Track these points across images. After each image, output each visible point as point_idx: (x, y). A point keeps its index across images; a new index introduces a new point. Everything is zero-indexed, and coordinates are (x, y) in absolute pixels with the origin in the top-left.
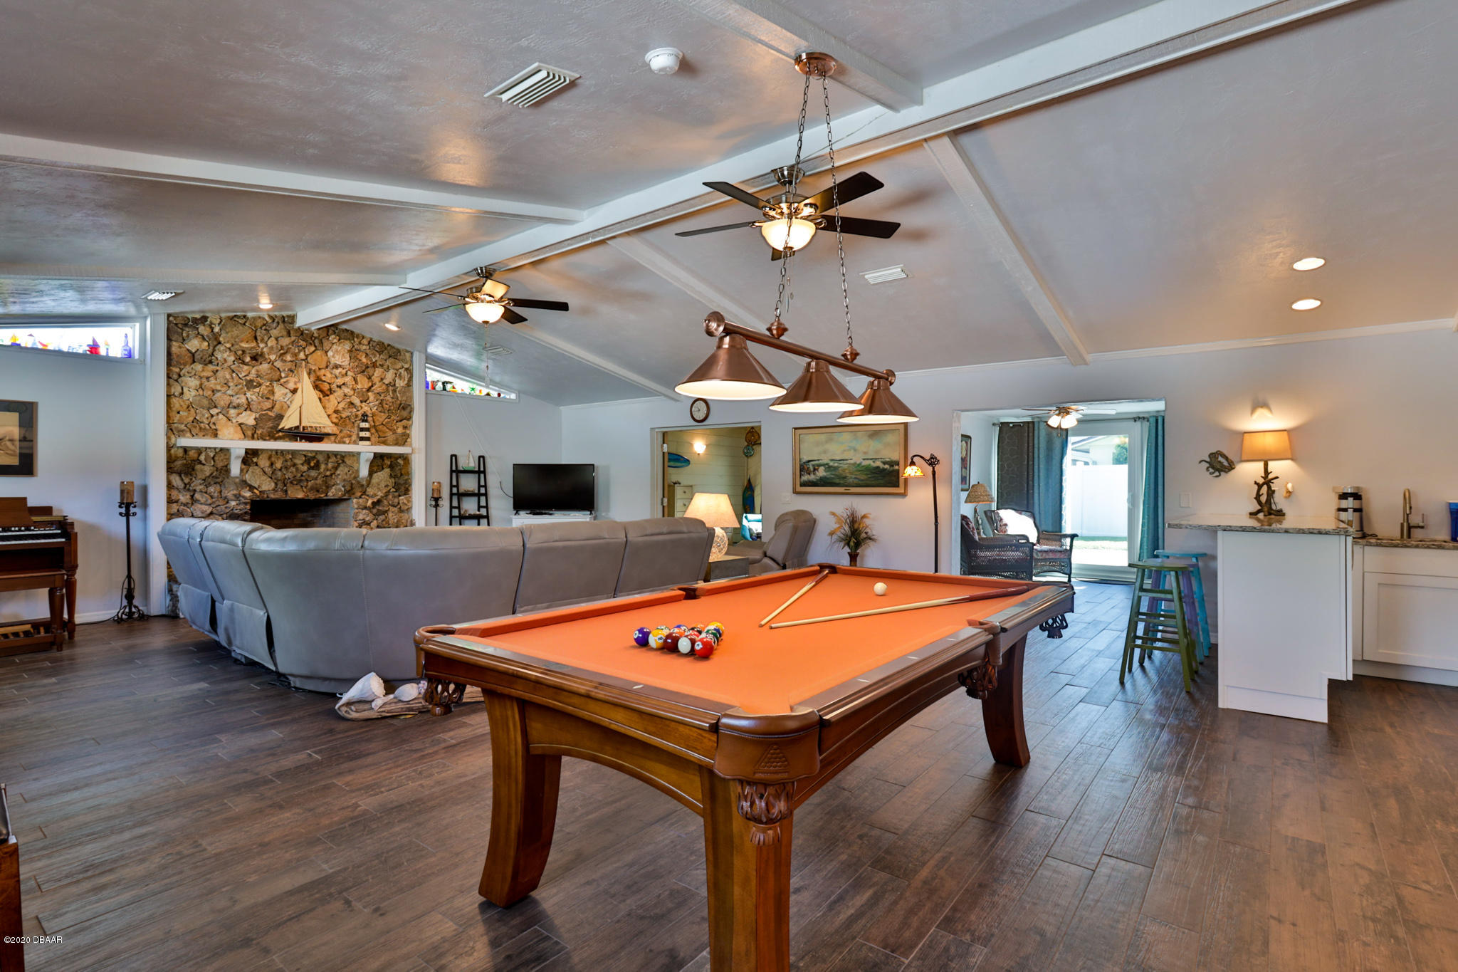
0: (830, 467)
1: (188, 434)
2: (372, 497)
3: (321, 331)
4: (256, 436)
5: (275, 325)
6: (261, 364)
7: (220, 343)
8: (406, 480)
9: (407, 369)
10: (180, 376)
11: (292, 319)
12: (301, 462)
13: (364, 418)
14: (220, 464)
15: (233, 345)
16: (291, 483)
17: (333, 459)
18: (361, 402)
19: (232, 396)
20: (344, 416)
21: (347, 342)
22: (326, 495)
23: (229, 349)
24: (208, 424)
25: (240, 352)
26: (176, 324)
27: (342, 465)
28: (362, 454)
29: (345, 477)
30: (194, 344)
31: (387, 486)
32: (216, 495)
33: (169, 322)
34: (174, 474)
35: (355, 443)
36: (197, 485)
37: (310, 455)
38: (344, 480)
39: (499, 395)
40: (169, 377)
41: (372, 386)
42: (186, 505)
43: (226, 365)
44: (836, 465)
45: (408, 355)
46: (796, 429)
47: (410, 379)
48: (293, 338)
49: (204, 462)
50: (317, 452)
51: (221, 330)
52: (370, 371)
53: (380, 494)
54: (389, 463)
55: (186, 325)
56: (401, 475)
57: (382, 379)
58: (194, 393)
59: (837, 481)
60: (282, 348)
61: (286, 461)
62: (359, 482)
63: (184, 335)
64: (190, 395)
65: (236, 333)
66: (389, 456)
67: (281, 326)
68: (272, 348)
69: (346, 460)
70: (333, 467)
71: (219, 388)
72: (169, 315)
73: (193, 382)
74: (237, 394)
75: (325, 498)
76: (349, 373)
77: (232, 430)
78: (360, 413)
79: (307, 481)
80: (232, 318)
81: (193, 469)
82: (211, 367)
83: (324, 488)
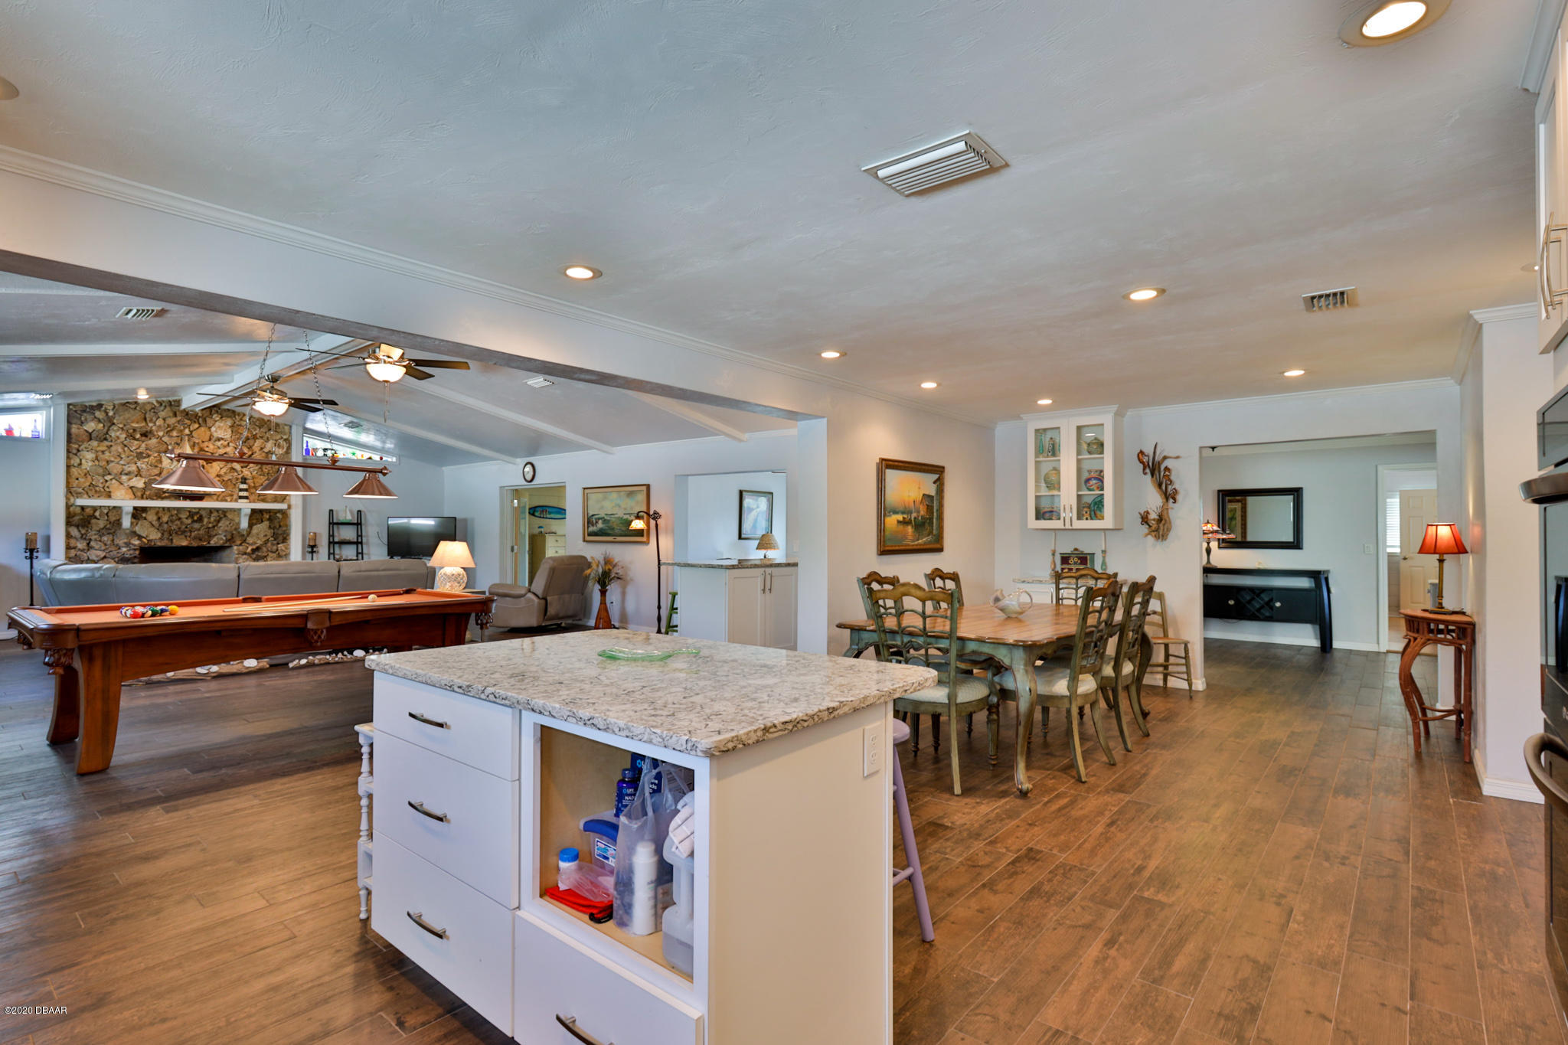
0: (605, 520)
1: (85, 496)
2: (252, 544)
3: (204, 412)
4: (145, 496)
5: (162, 408)
6: (150, 439)
7: (114, 424)
8: (285, 531)
9: (285, 440)
10: (78, 451)
11: (178, 402)
12: (186, 516)
13: (244, 480)
14: (112, 519)
15: (125, 425)
16: (176, 533)
17: (215, 514)
18: (242, 467)
19: (124, 465)
20: (225, 479)
21: (229, 419)
22: (209, 543)
23: (122, 428)
24: (103, 488)
25: (131, 431)
26: (76, 411)
27: (224, 519)
28: (242, 511)
29: (226, 528)
30: (91, 426)
31: (266, 536)
32: (109, 543)
33: (69, 410)
34: (73, 527)
35: (236, 501)
36: (92, 535)
37: (194, 510)
38: (226, 531)
39: (381, 458)
40: (68, 451)
41: (252, 454)
42: (83, 550)
43: (119, 441)
44: (608, 518)
45: (287, 428)
46: (584, 489)
47: (289, 448)
48: (179, 418)
49: (98, 517)
50: (200, 509)
51: (114, 414)
52: (251, 442)
53: (259, 543)
54: (268, 517)
55: (84, 411)
56: (280, 526)
57: (262, 449)
58: (90, 464)
59: (609, 532)
60: (169, 426)
61: (172, 516)
62: (239, 532)
63: (83, 419)
64: (87, 465)
65: (127, 415)
66: (268, 511)
67: (168, 408)
68: (160, 426)
69: (227, 514)
70: (215, 521)
71: (112, 459)
72: (69, 405)
73: (90, 456)
74: (128, 464)
75: (208, 545)
76: (230, 444)
77: (123, 492)
78: (240, 476)
79: (191, 531)
80: (124, 404)
81: (89, 523)
82: (106, 443)
83: (206, 537)
